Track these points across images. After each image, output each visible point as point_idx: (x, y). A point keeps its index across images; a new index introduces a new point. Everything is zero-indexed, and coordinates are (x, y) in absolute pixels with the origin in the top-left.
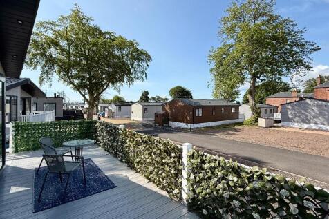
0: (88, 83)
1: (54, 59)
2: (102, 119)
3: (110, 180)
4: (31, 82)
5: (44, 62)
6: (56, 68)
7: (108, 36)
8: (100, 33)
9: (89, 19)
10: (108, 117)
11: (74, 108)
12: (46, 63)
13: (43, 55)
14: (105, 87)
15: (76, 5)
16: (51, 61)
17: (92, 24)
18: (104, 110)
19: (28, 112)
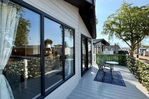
0: (131, 37)
1: (114, 29)
2: (140, 57)
3: (124, 83)
4: (104, 40)
5: (110, 31)
6: (115, 33)
7: (143, 8)
8: (138, 8)
9: (131, 4)
10: (146, 56)
11: (125, 50)
12: (111, 31)
13: (110, 29)
14: (142, 38)
15: (124, 1)
16: (113, 30)
17: (132, 6)
18: (143, 52)
19: (104, 51)
